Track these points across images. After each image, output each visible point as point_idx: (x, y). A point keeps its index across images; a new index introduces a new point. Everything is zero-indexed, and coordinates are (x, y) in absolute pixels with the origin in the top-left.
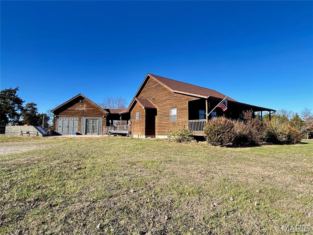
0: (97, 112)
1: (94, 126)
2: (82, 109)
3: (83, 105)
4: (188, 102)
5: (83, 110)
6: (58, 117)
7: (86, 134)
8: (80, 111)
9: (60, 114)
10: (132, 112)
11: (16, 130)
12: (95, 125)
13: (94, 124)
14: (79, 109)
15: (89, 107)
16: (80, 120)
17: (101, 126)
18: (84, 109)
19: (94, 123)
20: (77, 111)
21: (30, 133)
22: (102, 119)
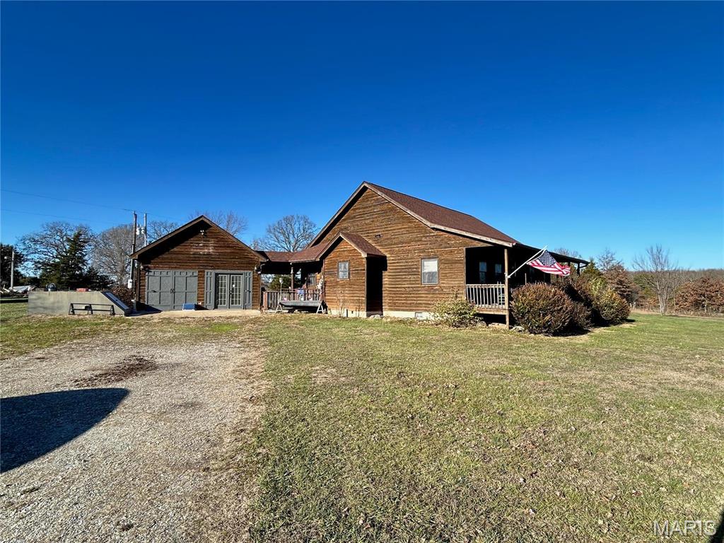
0: (240, 258)
1: (233, 289)
2: (206, 250)
3: (209, 241)
4: (466, 249)
5: (209, 254)
6: (147, 270)
7: (216, 307)
8: (200, 254)
9: (152, 261)
10: (326, 261)
11: (58, 302)
12: (236, 286)
13: (234, 286)
14: (198, 250)
15: (221, 247)
16: (201, 277)
17: (251, 290)
18: (211, 251)
19: (233, 284)
20: (193, 254)
21: (93, 307)
22: (251, 275)
